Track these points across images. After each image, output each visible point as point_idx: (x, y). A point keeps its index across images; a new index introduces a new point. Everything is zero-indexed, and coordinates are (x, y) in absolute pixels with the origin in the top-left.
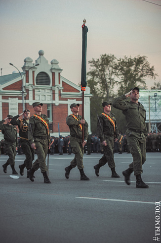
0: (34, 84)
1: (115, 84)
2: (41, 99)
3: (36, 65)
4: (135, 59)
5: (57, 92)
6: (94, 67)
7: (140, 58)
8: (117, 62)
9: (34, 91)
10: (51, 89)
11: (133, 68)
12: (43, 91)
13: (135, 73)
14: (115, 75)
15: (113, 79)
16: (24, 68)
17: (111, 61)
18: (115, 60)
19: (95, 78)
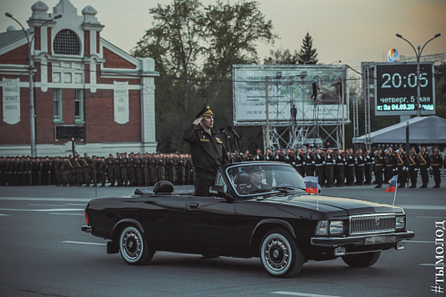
0: (50, 53)
1: (200, 52)
2: (62, 80)
3: (56, 18)
4: (238, 6)
5: (93, 67)
6: (161, 20)
7: (247, 5)
8: (204, 13)
9: (50, 66)
10: (83, 62)
11: (232, 23)
12: (68, 65)
13: (236, 34)
14: (200, 35)
15: (195, 44)
16: (30, 22)
17: (193, 10)
18: (200, 9)
19: (162, 41)
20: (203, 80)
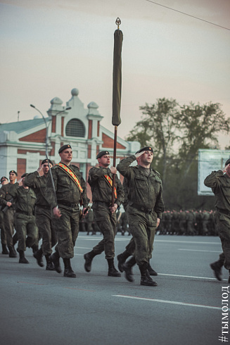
0: (62, 135)
1: (176, 140)
3: (67, 109)
4: (205, 107)
5: (94, 147)
6: (148, 115)
7: (212, 106)
10: (86, 143)
11: (201, 119)
12: (76, 145)
13: (204, 126)
14: (177, 127)
15: (172, 133)
16: (49, 112)
17: (172, 108)
18: (177, 108)
19: (148, 129)
20: (178, 161)
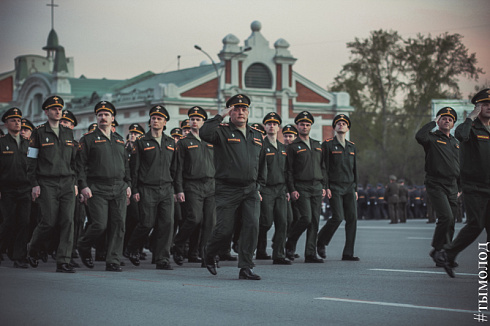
0: (240, 87)
1: (399, 88)
2: (253, 114)
3: (246, 50)
4: (439, 40)
5: (285, 101)
6: (359, 55)
7: (449, 38)
8: (403, 46)
10: (274, 96)
11: (434, 57)
12: (259, 99)
13: (438, 68)
14: (400, 70)
15: (394, 79)
16: (221, 55)
17: (392, 43)
18: (400, 43)
19: (360, 75)
20: (403, 117)
